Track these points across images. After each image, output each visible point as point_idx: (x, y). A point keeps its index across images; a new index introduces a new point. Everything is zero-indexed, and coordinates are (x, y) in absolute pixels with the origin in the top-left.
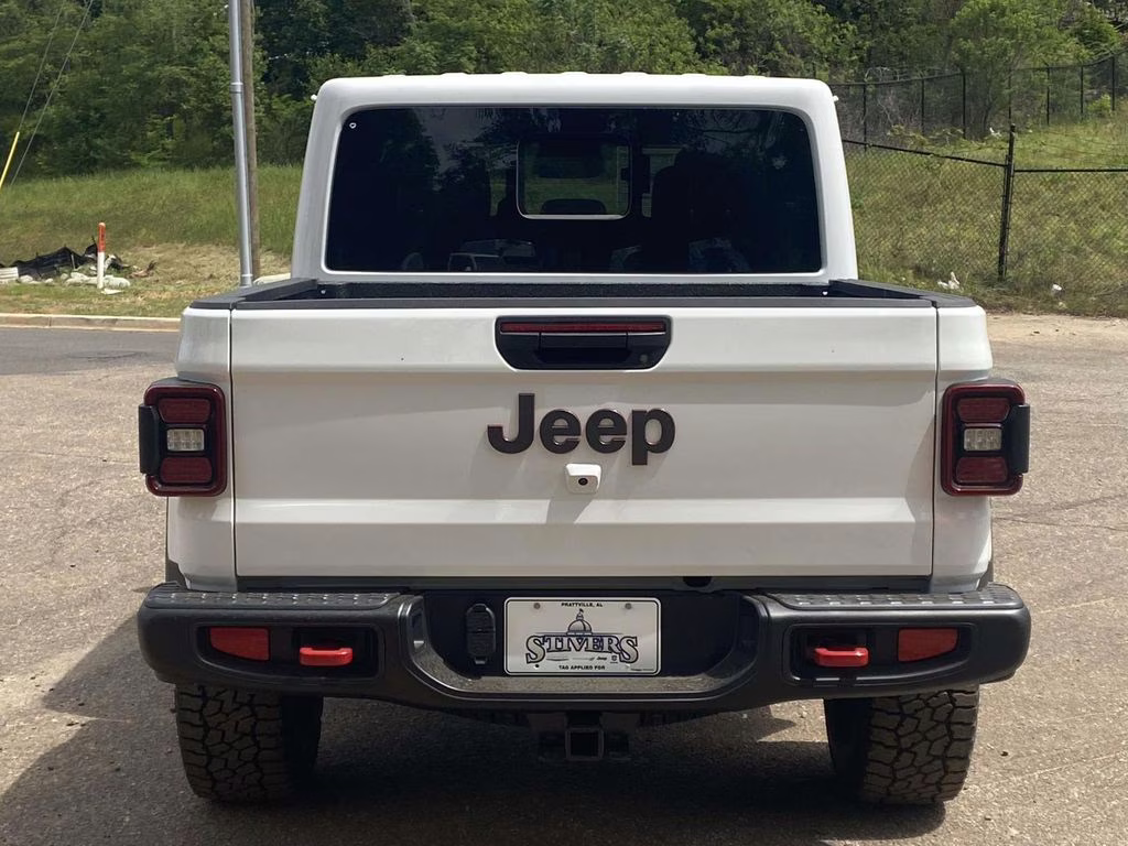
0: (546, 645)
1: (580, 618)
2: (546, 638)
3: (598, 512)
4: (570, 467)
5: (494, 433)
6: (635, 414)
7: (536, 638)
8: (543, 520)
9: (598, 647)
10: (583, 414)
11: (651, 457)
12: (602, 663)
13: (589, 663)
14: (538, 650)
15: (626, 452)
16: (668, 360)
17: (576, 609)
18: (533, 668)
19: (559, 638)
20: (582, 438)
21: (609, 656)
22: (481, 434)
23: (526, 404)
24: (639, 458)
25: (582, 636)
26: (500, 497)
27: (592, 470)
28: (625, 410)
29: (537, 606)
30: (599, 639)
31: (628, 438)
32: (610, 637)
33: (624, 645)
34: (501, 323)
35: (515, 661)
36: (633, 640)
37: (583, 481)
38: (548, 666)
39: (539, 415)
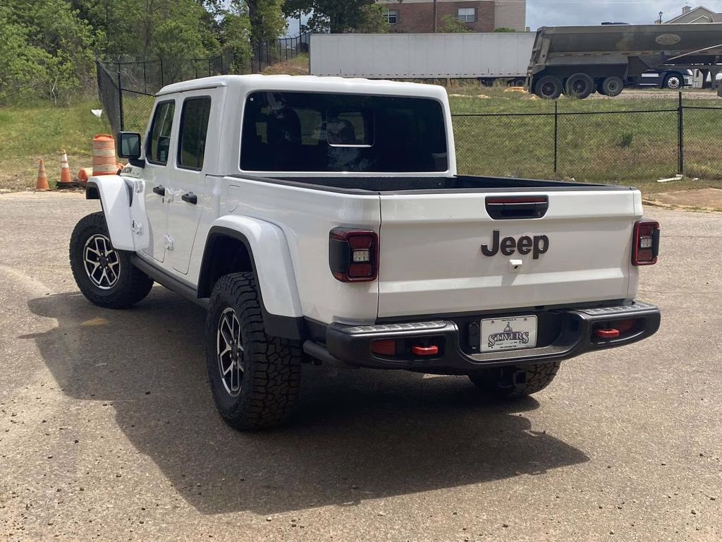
0: (496, 339)
1: (508, 326)
2: (496, 335)
3: (520, 280)
4: (511, 261)
5: (484, 248)
6: (535, 237)
7: (492, 336)
8: (500, 285)
9: (514, 338)
10: (517, 238)
11: (540, 255)
12: (515, 344)
13: (511, 345)
14: (492, 340)
15: (531, 254)
16: (548, 214)
17: (507, 322)
18: (490, 349)
19: (500, 335)
20: (516, 249)
21: (518, 341)
22: (478, 249)
23: (496, 234)
24: (536, 257)
25: (510, 334)
26: (484, 276)
27: (519, 262)
28: (531, 236)
29: (493, 322)
30: (515, 334)
31: (532, 248)
32: (519, 333)
33: (524, 336)
34: (488, 200)
35: (484, 347)
36: (527, 334)
37: (516, 267)
38: (496, 347)
39: (501, 239)
